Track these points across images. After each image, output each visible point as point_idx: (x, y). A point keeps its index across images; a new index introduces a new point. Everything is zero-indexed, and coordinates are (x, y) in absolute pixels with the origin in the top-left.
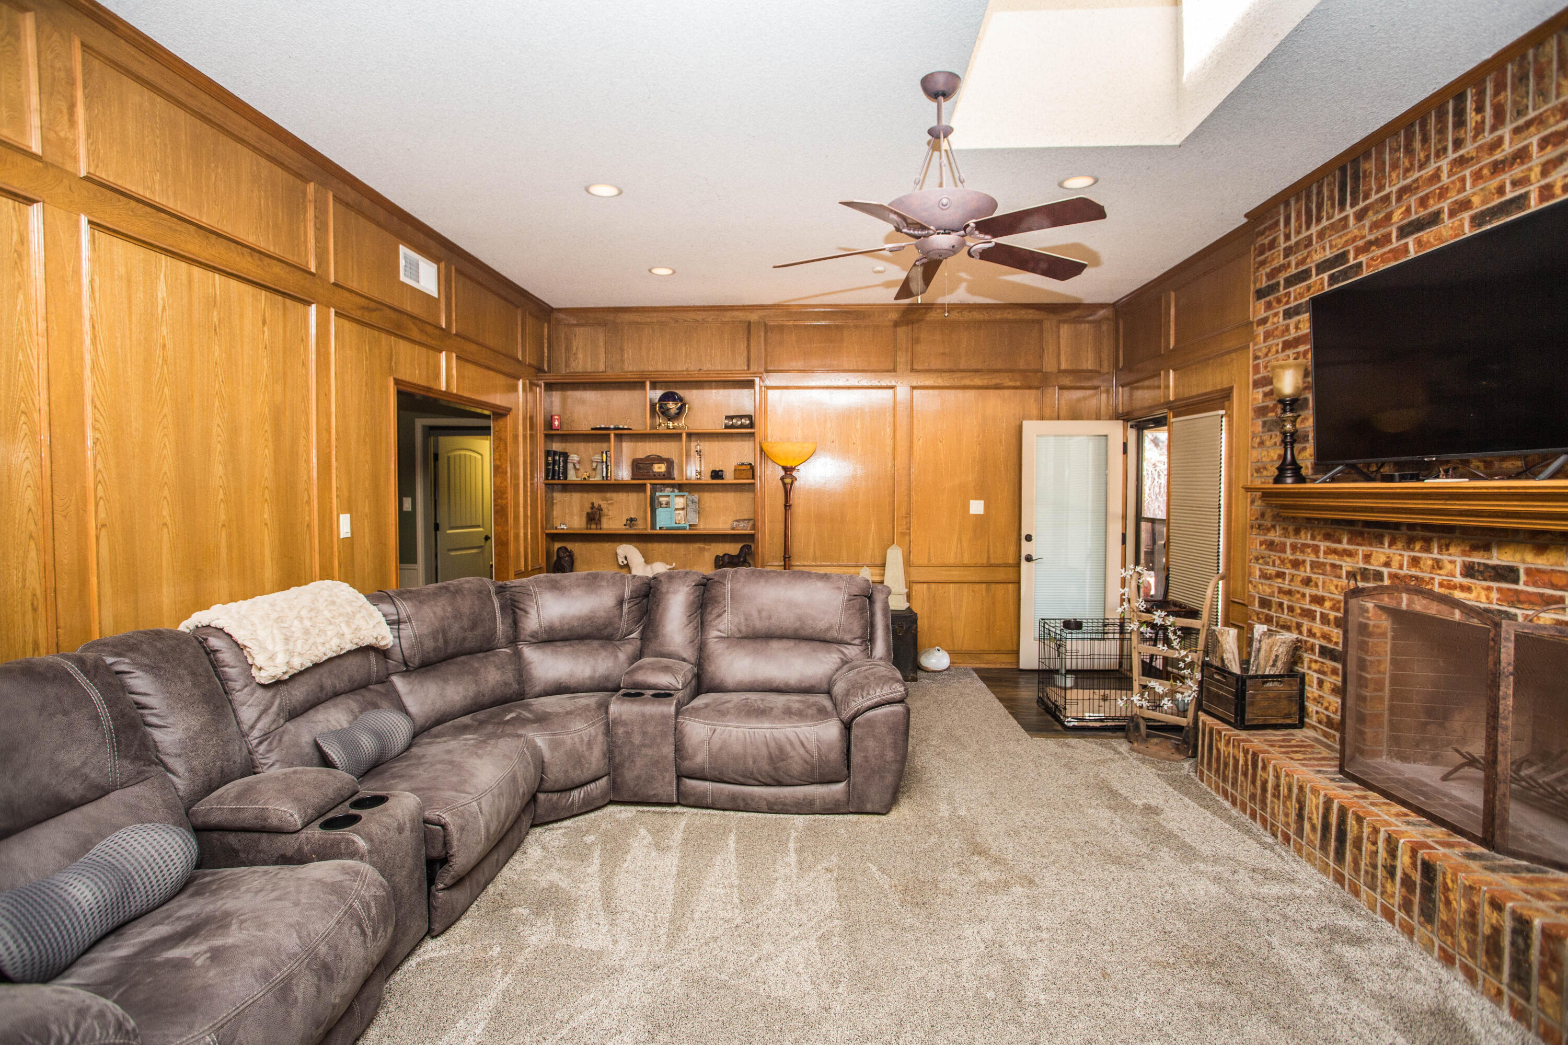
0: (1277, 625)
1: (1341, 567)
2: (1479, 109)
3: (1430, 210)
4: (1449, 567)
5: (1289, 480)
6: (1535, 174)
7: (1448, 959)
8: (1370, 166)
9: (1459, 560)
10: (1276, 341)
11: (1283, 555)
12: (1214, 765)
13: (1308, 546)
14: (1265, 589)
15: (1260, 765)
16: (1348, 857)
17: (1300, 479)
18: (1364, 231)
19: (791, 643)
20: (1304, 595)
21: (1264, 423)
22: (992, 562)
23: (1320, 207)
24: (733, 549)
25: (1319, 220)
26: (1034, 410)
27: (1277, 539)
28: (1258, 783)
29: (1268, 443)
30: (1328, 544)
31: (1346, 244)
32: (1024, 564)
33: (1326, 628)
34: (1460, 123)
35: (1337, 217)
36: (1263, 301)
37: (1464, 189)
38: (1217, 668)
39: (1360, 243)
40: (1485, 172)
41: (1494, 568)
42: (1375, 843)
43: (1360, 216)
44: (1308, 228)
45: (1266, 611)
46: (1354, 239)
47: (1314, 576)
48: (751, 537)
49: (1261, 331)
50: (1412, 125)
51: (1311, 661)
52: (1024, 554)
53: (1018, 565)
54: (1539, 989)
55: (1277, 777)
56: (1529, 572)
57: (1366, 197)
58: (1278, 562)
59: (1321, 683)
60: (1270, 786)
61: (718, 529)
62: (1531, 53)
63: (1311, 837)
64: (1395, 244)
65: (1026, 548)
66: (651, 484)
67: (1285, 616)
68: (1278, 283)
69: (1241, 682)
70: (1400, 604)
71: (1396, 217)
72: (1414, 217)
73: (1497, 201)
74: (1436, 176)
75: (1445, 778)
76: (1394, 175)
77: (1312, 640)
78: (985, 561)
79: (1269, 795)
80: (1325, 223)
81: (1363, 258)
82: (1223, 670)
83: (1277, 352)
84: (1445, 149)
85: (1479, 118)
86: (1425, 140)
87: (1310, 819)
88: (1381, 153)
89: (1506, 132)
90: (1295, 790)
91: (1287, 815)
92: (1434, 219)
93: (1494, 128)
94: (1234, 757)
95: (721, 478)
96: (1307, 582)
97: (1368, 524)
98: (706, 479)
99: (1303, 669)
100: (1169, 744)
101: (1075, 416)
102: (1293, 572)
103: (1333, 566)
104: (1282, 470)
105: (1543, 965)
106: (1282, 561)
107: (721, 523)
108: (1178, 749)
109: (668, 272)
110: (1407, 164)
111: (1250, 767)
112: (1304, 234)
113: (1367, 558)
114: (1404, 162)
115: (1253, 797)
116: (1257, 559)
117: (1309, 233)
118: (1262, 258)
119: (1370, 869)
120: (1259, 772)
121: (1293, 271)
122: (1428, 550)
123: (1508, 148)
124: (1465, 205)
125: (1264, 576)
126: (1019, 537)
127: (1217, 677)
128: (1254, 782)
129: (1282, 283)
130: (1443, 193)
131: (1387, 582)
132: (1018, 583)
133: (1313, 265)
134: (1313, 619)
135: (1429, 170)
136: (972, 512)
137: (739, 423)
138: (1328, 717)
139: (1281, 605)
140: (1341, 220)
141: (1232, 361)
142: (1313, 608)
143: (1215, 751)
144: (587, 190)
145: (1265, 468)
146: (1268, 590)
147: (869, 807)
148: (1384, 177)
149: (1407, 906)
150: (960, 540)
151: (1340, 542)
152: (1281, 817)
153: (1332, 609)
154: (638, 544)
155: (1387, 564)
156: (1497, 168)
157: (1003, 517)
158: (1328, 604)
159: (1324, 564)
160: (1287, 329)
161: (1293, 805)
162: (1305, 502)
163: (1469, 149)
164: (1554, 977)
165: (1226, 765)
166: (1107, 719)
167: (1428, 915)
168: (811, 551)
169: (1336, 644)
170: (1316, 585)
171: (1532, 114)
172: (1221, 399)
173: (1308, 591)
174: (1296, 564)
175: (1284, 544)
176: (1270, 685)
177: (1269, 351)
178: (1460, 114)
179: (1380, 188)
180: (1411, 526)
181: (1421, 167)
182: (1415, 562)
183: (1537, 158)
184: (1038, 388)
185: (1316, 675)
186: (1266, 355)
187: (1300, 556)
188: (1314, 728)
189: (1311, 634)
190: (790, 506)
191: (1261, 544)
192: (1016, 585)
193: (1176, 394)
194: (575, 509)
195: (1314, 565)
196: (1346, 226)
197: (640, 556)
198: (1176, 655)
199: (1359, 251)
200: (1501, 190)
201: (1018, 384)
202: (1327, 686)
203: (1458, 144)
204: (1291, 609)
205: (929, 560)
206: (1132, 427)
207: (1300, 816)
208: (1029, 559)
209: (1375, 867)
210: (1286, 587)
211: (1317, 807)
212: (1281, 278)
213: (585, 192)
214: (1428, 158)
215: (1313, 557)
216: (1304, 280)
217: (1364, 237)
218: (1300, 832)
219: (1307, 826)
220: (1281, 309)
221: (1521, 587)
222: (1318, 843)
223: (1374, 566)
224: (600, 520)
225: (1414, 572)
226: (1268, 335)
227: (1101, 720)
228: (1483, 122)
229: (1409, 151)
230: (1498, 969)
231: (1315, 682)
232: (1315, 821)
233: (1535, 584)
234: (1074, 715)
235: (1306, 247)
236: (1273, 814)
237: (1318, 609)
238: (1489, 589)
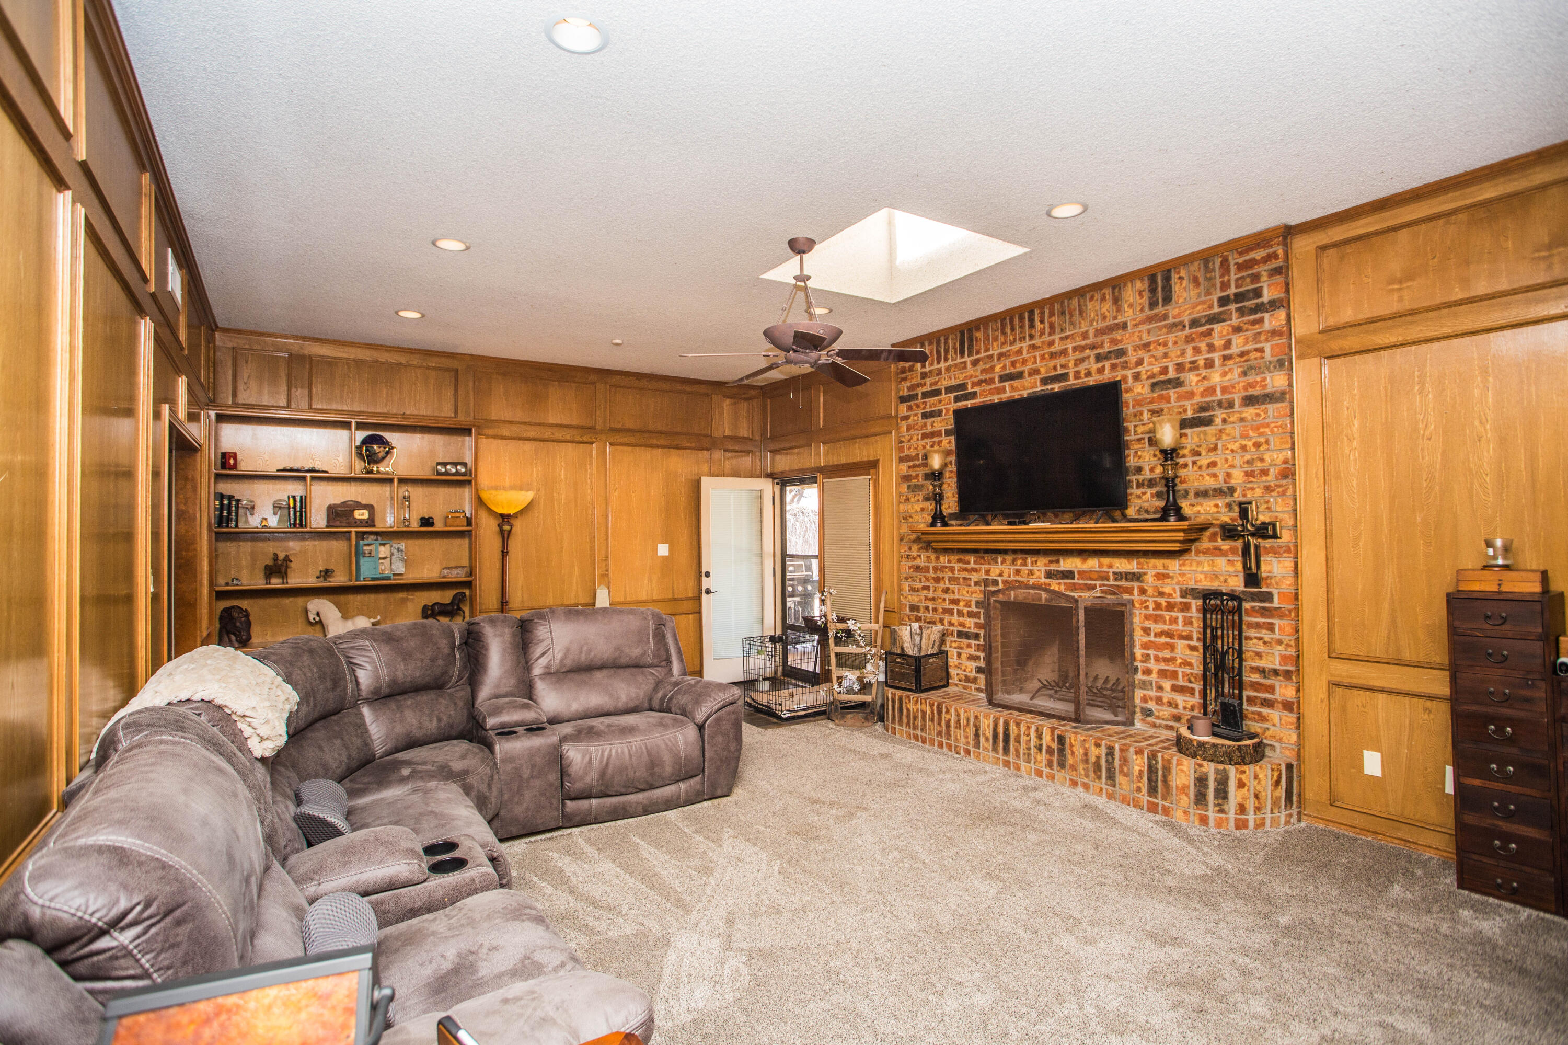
0: (925, 622)
1: (970, 579)
2: (1042, 322)
3: (1017, 370)
4: (1037, 573)
5: (939, 525)
6: (1071, 364)
7: (1074, 784)
8: (980, 335)
9: (1043, 569)
10: (916, 432)
11: (927, 575)
12: (905, 720)
13: (946, 567)
14: (914, 599)
15: (944, 710)
16: (1012, 748)
17: (945, 524)
18: (976, 373)
19: (612, 671)
20: (944, 600)
21: (909, 487)
22: (676, 596)
23: (946, 351)
24: (445, 597)
25: (946, 360)
26: (705, 468)
27: (922, 565)
28: (943, 723)
29: (912, 500)
30: (961, 565)
31: (966, 378)
32: (704, 596)
33: (961, 619)
34: (1032, 326)
35: (959, 360)
36: (905, 404)
37: (1035, 362)
38: (898, 654)
39: (976, 380)
40: (1046, 356)
41: (1062, 572)
42: (1028, 735)
43: (975, 363)
44: (938, 363)
45: (915, 613)
46: (971, 377)
47: (951, 587)
48: (468, 584)
49: (904, 424)
50: (1005, 319)
51: (952, 642)
52: (704, 589)
53: (699, 599)
54: (1119, 778)
55: (958, 715)
56: (1079, 572)
57: (978, 353)
58: (923, 579)
59: (959, 655)
60: (952, 723)
61: (423, 578)
62: (1066, 301)
63: (986, 745)
64: (997, 385)
65: (706, 583)
66: (357, 532)
67: (931, 615)
68: (917, 395)
69: (918, 659)
70: (1010, 598)
71: (997, 369)
72: (1008, 371)
73: (1053, 373)
74: (1020, 352)
75: (1032, 699)
76: (995, 344)
77: (951, 628)
78: (670, 596)
79: (952, 729)
80: (950, 362)
81: (976, 389)
82: (903, 655)
83: (918, 440)
84: (1024, 338)
85: (1042, 326)
86: (1013, 329)
87: (984, 734)
88: (986, 329)
89: (1056, 337)
90: (972, 720)
91: (967, 737)
92: (1020, 375)
93: (1050, 335)
94: (922, 711)
95: (432, 524)
96: (946, 590)
97: (987, 551)
98: (415, 526)
99: (946, 648)
100: (860, 716)
101: (736, 474)
102: (936, 585)
103: (965, 579)
104: (934, 518)
105: (1121, 766)
106: (927, 579)
107: (429, 572)
108: (866, 719)
109: (417, 315)
110: (1003, 340)
111: (936, 714)
112: (935, 366)
113: (988, 572)
114: (1001, 339)
115: (939, 734)
116: (907, 579)
117: (939, 366)
118: (903, 376)
119: (1026, 751)
120: (944, 715)
121: (928, 388)
122: (1025, 564)
123: (1057, 347)
124: (1036, 372)
125: (912, 590)
126: (699, 574)
127: (899, 660)
128: (939, 724)
129: (920, 395)
130: (1024, 362)
131: (1001, 586)
132: (699, 612)
133: (943, 387)
134: (952, 614)
135: (1016, 347)
136: (659, 554)
137: (454, 470)
138: (966, 676)
139: (927, 608)
140: (962, 363)
141: (876, 441)
142: (952, 607)
143: (905, 711)
144: (434, 243)
145: (911, 517)
146: (916, 599)
147: (719, 792)
148: (989, 343)
149: (1050, 764)
150: (650, 580)
151: (969, 563)
152: (963, 740)
153: (965, 606)
154: (332, 597)
155: (1001, 575)
156: (1053, 355)
157: (684, 559)
158: (962, 604)
159: (958, 578)
160: (925, 425)
161: (971, 731)
162: (950, 537)
163: (1037, 341)
164: (1125, 769)
165: (915, 718)
166: (808, 708)
167: (1062, 765)
168: (519, 596)
169: (969, 628)
170: (953, 592)
171: (1068, 333)
172: (869, 467)
173: (947, 597)
174: (937, 580)
175: (928, 568)
176: (931, 660)
177: (911, 438)
178: (1031, 320)
179: (987, 350)
180: (1015, 551)
181: (1011, 344)
182: (1018, 572)
183: (1072, 357)
184: (708, 450)
185: (955, 651)
186: (909, 441)
187: (940, 575)
188: (956, 685)
189: (950, 624)
190: (507, 552)
191: (910, 568)
192: (697, 616)
193: (825, 461)
194: (244, 563)
195: (950, 579)
196: (965, 367)
197: (336, 611)
198: (863, 650)
199: (974, 385)
200: (1055, 368)
201: (694, 445)
202: (964, 656)
203: (1032, 337)
204: (935, 610)
205: (625, 598)
206: (777, 484)
207: (977, 735)
208: (708, 592)
209: (1029, 749)
210: (931, 595)
211: (989, 726)
212: (920, 391)
213: (431, 246)
214: (1015, 340)
215: (950, 574)
216: (937, 395)
217: (976, 377)
218: (977, 745)
219: (982, 739)
220: (920, 412)
221: (1076, 581)
222: (991, 748)
223: (993, 576)
224: (286, 573)
225: (1017, 578)
226: (909, 428)
227: (805, 710)
228: (1044, 329)
229: (1004, 333)
230: (1099, 778)
231: (956, 655)
232: (988, 734)
233: (1082, 579)
234: (787, 708)
235: (937, 375)
236: (956, 740)
237: (955, 607)
238: (1060, 584)
